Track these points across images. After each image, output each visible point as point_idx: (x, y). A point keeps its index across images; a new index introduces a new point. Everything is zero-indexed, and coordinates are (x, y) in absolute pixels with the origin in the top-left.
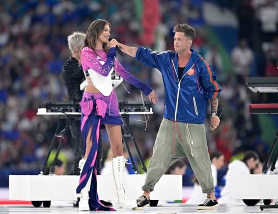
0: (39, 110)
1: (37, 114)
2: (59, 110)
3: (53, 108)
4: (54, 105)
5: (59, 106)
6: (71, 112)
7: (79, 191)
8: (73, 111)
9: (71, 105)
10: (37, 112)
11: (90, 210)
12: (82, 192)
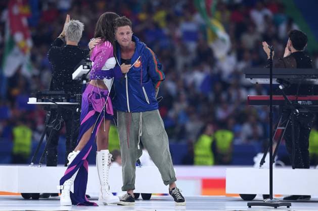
0: (30, 99)
1: (28, 103)
2: (50, 100)
3: (43, 98)
4: (45, 95)
5: (50, 96)
6: (62, 102)
7: (62, 182)
8: (64, 101)
9: (62, 95)
10: (28, 101)
11: (73, 204)
12: (65, 183)
